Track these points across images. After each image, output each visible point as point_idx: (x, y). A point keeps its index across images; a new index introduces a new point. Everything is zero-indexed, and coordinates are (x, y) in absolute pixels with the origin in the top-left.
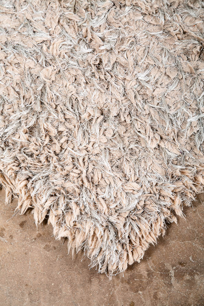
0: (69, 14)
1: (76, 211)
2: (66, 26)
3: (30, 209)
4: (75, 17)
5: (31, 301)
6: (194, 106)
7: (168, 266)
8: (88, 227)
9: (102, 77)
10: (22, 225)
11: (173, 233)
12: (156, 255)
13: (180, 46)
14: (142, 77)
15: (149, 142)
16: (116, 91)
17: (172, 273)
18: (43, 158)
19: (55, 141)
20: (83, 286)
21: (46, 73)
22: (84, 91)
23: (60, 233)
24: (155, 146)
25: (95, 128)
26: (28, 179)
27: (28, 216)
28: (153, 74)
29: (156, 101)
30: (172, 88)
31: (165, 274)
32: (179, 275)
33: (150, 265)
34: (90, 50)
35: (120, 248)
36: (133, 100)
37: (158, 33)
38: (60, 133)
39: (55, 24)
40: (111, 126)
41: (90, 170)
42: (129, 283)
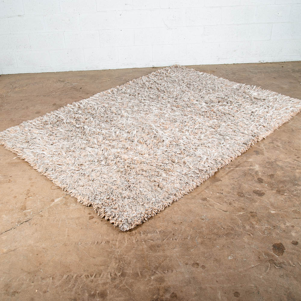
0: (124, 175)
1: (117, 216)
2: (122, 178)
3: (105, 217)
4: (125, 176)
5: (102, 237)
6: (155, 197)
7: (141, 231)
8: (120, 219)
9: (130, 189)
10: (101, 221)
11: (144, 224)
12: (139, 229)
13: (153, 184)
14: (141, 189)
15: (140, 203)
16: (134, 192)
17: (142, 233)
18: (110, 204)
19: (114, 201)
20: (117, 235)
21: (114, 187)
22: (124, 192)
23: (111, 221)
24: (142, 204)
25: (126, 199)
26: (105, 209)
27: (104, 219)
28: (144, 189)
29: (144, 195)
30: (149, 193)
31: (140, 233)
32: (144, 234)
33: (136, 231)
34: (128, 183)
35: (128, 225)
36: (138, 195)
37: (148, 181)
38: (116, 200)
39: (119, 177)
40: (130, 200)
41: (123, 209)
42: (129, 234)
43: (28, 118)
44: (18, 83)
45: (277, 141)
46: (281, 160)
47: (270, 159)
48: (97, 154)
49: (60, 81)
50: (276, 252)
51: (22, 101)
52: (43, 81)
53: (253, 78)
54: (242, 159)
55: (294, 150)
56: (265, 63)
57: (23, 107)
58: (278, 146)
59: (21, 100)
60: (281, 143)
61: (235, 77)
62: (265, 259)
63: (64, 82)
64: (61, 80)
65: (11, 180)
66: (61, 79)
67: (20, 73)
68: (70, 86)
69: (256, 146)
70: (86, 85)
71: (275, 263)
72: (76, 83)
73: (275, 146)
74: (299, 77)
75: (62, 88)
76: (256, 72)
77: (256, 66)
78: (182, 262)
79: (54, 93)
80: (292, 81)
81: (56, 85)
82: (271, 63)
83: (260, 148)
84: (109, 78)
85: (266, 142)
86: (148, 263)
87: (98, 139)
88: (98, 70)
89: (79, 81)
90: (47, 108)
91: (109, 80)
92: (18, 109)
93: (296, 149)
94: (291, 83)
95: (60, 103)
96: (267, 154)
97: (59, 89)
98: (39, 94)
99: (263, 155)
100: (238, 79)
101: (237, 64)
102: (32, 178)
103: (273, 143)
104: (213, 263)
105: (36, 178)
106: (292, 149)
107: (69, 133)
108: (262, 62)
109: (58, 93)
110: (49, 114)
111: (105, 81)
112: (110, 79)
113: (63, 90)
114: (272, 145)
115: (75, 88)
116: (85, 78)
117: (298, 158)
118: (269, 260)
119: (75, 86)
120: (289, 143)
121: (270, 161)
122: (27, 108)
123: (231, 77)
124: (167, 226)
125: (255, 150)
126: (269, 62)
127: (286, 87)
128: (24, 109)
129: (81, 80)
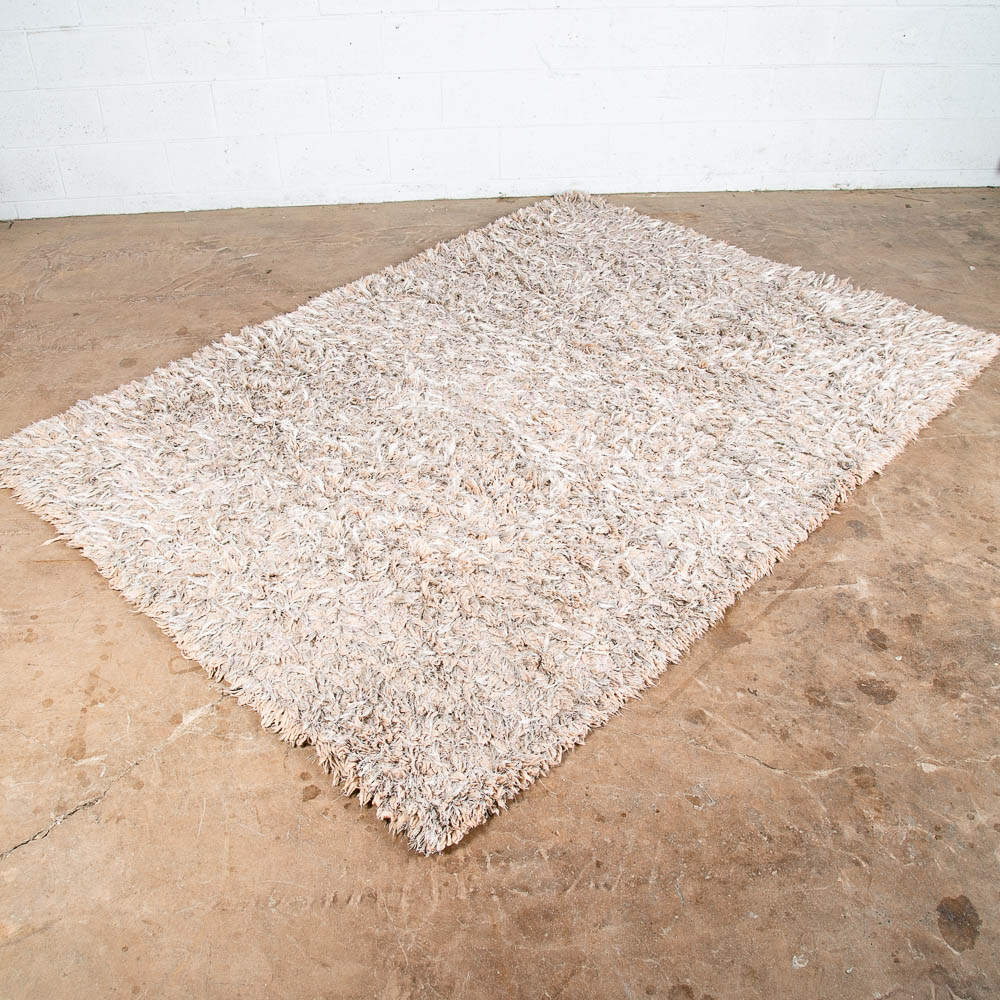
0: (416, 620)
1: (401, 794)
2: (411, 630)
3: (357, 791)
4: (421, 623)
5: (348, 874)
6: (527, 711)
7: (485, 853)
8: (411, 808)
9: (441, 678)
10: (346, 806)
11: (494, 823)
12: (476, 843)
13: (520, 657)
14: (480, 680)
15: (480, 738)
16: (454, 691)
17: (489, 859)
18: (374, 745)
19: (388, 730)
20: (401, 865)
21: (387, 670)
22: (421, 689)
23: (382, 814)
24: (485, 741)
25: (429, 722)
26: (357, 762)
27: (354, 799)
28: (491, 680)
29: (492, 703)
30: (508, 693)
31: (482, 860)
32: (495, 862)
33: (468, 850)
34: (433, 653)
35: (440, 830)
36: (469, 700)
37: (501, 643)
38: (394, 724)
39: (401, 628)
40: (446, 723)
41: (419, 760)
42: (445, 865)
43: (94, 382)
44: (67, 251)
45: (919, 484)
46: (938, 560)
47: (903, 555)
48: (324, 532)
49: (200, 243)
50: (952, 932)
51: (78, 318)
52: (146, 244)
53: (819, 244)
54: (812, 553)
55: (977, 521)
56: (851, 191)
57: (81, 340)
58: (924, 504)
59: (75, 315)
60: (933, 492)
61: (764, 239)
62: (916, 963)
63: (213, 247)
64: (206, 239)
65: (35, 630)
66: (204, 235)
67: (75, 214)
68: (235, 264)
69: (854, 504)
70: (286, 261)
71: (951, 983)
72: (254, 252)
73: (915, 504)
74: (964, 243)
75: (210, 270)
76: (827, 223)
77: (827, 199)
78: (634, 981)
79: (181, 289)
80: (943, 258)
81: (188, 258)
82: (870, 192)
83: (866, 509)
84: (359, 236)
85: (885, 487)
86: (513, 987)
87: (328, 473)
88: (323, 206)
89: (261, 246)
90: (157, 346)
91: (358, 243)
92: (64, 349)
93: (981, 518)
94: (940, 264)
95: (200, 326)
96: (890, 537)
97: (197, 274)
98: (133, 293)
99: (880, 538)
100: (774, 247)
101: (766, 191)
102: (106, 624)
103: (906, 491)
104: (742, 985)
105: (119, 625)
106: (969, 518)
107: (229, 446)
108: (844, 187)
109: (194, 289)
110: (163, 372)
111: (347, 246)
112: (361, 239)
113: (212, 279)
114: (902, 498)
115: (249, 272)
116: (283, 235)
117: (992, 550)
118: (931, 970)
119: (250, 265)
120: (957, 490)
121: (904, 563)
122: (94, 344)
123: (752, 240)
124: (574, 831)
125: (853, 518)
126: (865, 187)
127: (924, 278)
128: (82, 348)
129: (268, 240)
